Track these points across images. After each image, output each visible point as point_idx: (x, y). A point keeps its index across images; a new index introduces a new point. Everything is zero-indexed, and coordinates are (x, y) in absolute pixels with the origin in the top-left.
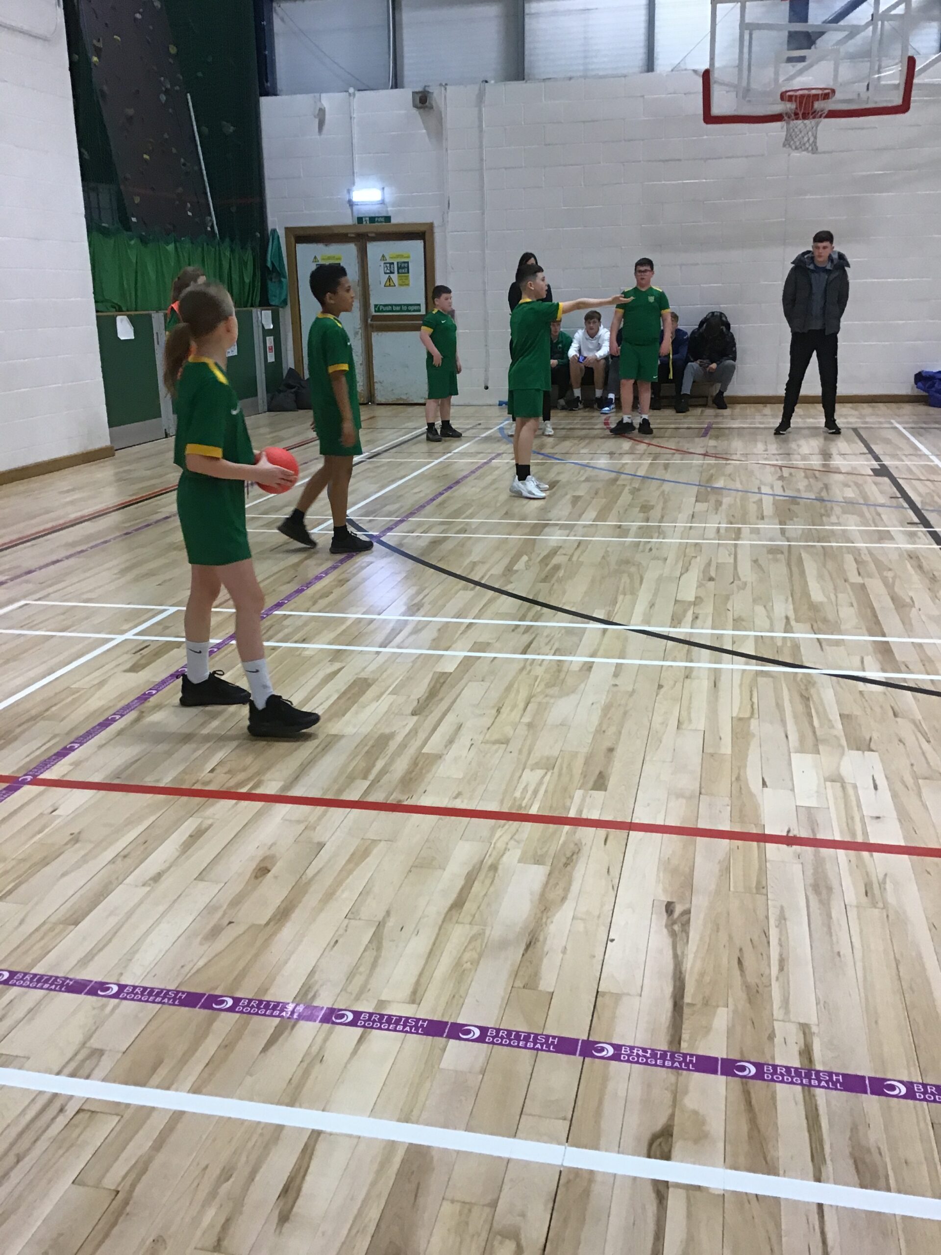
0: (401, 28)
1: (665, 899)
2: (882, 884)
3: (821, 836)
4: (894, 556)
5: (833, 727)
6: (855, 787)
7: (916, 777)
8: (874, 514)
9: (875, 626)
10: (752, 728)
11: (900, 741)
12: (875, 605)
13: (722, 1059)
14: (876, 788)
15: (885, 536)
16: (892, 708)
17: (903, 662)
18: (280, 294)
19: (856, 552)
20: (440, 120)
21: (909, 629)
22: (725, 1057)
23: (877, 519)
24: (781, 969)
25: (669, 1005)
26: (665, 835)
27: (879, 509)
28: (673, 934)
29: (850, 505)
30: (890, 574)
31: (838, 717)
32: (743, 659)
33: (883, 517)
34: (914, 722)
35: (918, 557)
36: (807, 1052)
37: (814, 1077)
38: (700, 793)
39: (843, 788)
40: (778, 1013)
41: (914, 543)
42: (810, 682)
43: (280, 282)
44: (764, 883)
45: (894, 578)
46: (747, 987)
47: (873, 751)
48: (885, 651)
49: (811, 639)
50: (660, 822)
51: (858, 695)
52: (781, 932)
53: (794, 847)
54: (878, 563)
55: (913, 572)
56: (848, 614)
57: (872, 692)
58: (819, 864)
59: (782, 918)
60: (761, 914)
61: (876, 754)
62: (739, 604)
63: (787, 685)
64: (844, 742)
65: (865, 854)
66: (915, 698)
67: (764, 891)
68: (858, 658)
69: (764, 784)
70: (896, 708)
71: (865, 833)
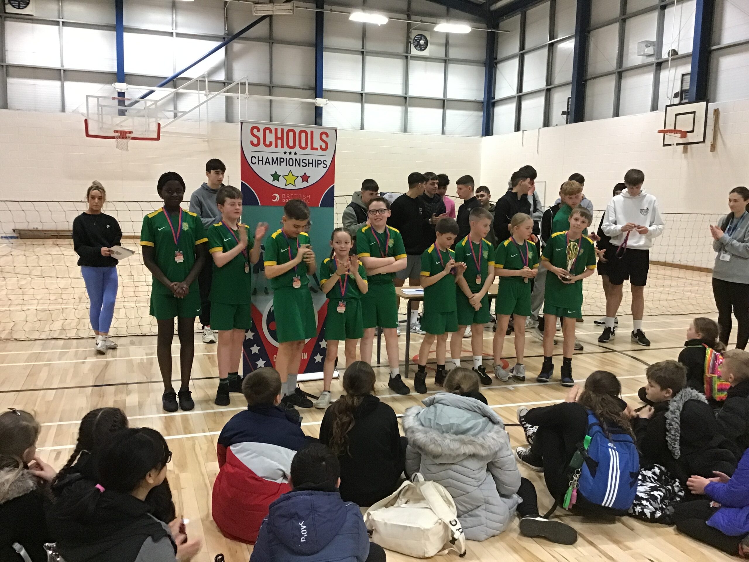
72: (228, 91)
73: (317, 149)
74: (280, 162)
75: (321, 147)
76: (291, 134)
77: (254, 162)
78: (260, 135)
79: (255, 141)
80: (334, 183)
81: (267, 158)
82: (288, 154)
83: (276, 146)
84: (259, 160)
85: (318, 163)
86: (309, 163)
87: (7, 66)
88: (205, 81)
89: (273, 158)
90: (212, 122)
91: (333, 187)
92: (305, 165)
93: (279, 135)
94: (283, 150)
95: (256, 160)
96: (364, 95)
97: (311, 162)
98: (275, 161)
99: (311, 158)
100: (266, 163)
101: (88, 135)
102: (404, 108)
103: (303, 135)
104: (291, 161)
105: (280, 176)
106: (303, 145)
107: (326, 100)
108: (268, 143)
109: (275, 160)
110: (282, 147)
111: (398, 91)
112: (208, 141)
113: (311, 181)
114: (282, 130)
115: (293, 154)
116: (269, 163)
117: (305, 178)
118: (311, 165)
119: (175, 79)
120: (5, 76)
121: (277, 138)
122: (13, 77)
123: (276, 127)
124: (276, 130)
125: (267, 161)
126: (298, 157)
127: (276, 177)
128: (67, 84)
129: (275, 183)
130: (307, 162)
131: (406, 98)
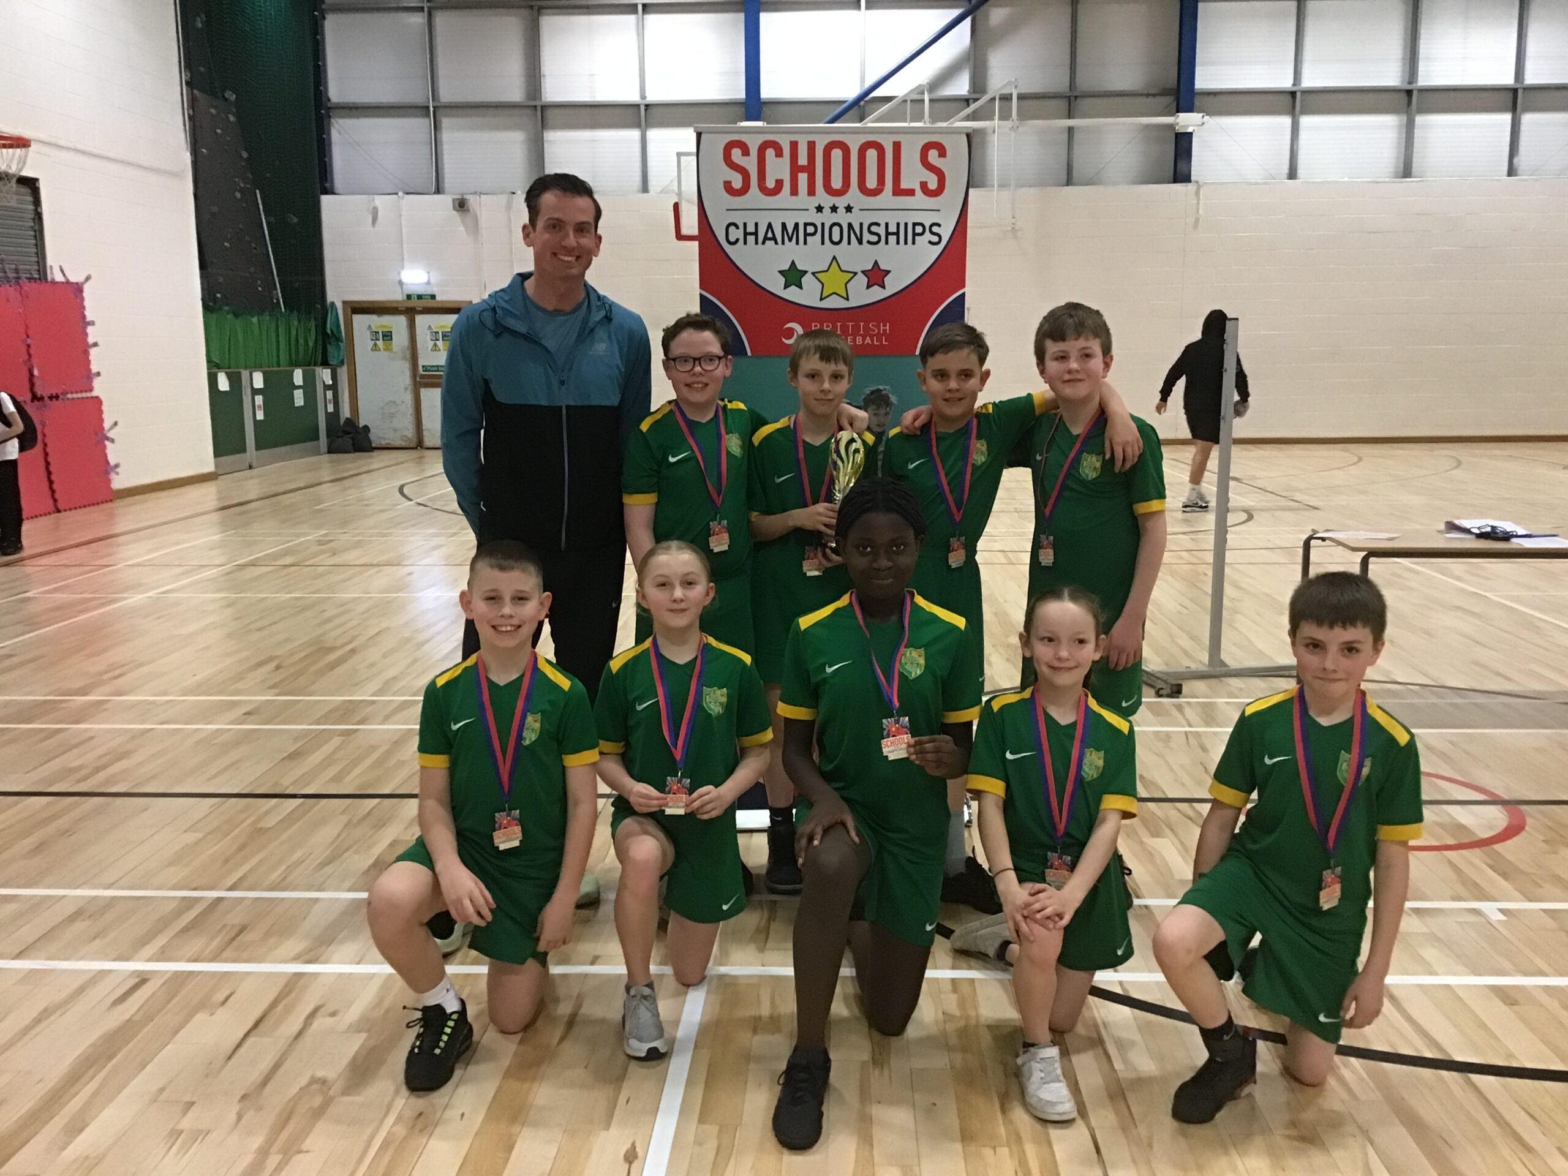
0: (442, 145)
18: (339, 355)
20: (476, 221)
43: (338, 348)
72: (973, 117)
73: (911, 192)
74: (806, 235)
75: (924, 186)
76: (837, 155)
77: (732, 239)
78: (750, 164)
79: (737, 182)
80: (964, 286)
81: (770, 226)
82: (827, 210)
83: (794, 191)
84: (746, 234)
85: (916, 231)
86: (888, 234)
87: (544, 107)
88: (923, 101)
89: (784, 226)
91: (963, 295)
92: (875, 239)
93: (803, 160)
94: (814, 202)
95: (740, 233)
96: (1298, 95)
97: (892, 228)
98: (791, 234)
99: (893, 219)
100: (766, 238)
101: (680, 236)
102: (1404, 118)
103: (872, 155)
104: (836, 229)
105: (806, 272)
106: (871, 183)
108: (770, 184)
109: (790, 230)
110: (811, 192)
111: (1391, 76)
113: (894, 284)
114: (811, 146)
115: (841, 210)
116: (774, 239)
117: (876, 276)
118: (892, 239)
119: (862, 103)
120: (540, 128)
121: (795, 169)
122: (556, 127)
123: (794, 138)
124: (794, 145)
125: (770, 235)
126: (855, 218)
127: (793, 276)
128: (653, 134)
129: (792, 294)
130: (881, 230)
131: (1409, 93)
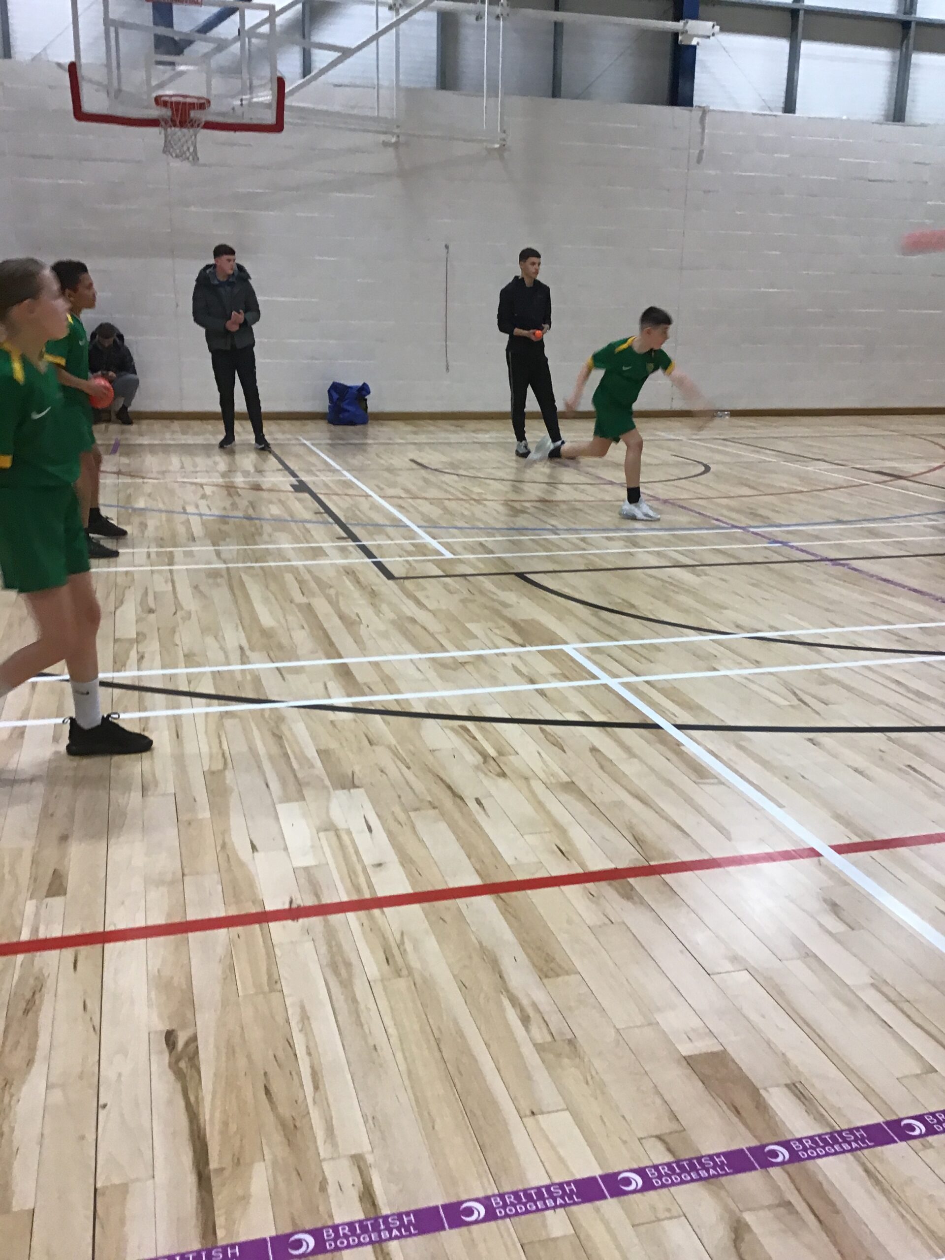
1: (162, 1027)
2: (400, 945)
3: (327, 899)
4: (332, 573)
5: (312, 766)
6: (349, 832)
7: (406, 811)
8: (303, 530)
9: (331, 649)
10: (228, 782)
11: (382, 771)
12: (326, 626)
13: (271, 1238)
14: (370, 829)
15: (318, 553)
16: (367, 736)
17: (365, 684)
19: (294, 570)
21: (363, 649)
22: (273, 1234)
23: (307, 536)
24: (316, 1088)
25: (191, 1179)
26: (150, 940)
27: (308, 525)
28: (180, 1075)
29: (279, 523)
30: (332, 592)
31: (316, 755)
32: (203, 701)
33: (313, 533)
34: (389, 747)
35: (353, 572)
36: (367, 1195)
37: (382, 1227)
38: (183, 875)
39: (339, 837)
40: (324, 1150)
41: (346, 558)
42: (279, 718)
44: (276, 977)
45: (337, 594)
46: (282, 1124)
47: (358, 787)
48: (345, 673)
49: (271, 669)
50: (140, 923)
51: (330, 727)
52: (306, 1035)
53: (301, 920)
54: (318, 581)
55: (352, 588)
56: (301, 637)
57: (343, 721)
58: (331, 935)
59: (305, 1018)
60: (280, 1020)
61: (361, 790)
62: (187, 637)
63: (257, 725)
64: (327, 782)
65: (376, 912)
66: (384, 721)
67: (278, 987)
68: (322, 686)
69: (254, 848)
70: (370, 736)
71: (370, 886)
90: (408, 90)
96: (800, 14)
101: (80, 114)
102: (900, 54)
107: (711, 24)
112: (396, 145)
